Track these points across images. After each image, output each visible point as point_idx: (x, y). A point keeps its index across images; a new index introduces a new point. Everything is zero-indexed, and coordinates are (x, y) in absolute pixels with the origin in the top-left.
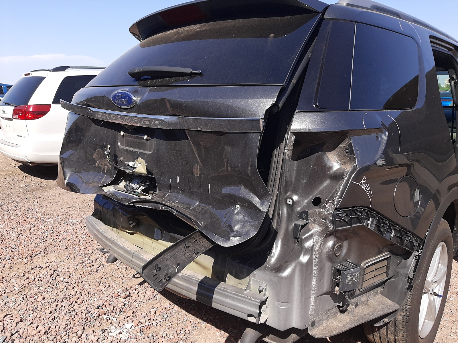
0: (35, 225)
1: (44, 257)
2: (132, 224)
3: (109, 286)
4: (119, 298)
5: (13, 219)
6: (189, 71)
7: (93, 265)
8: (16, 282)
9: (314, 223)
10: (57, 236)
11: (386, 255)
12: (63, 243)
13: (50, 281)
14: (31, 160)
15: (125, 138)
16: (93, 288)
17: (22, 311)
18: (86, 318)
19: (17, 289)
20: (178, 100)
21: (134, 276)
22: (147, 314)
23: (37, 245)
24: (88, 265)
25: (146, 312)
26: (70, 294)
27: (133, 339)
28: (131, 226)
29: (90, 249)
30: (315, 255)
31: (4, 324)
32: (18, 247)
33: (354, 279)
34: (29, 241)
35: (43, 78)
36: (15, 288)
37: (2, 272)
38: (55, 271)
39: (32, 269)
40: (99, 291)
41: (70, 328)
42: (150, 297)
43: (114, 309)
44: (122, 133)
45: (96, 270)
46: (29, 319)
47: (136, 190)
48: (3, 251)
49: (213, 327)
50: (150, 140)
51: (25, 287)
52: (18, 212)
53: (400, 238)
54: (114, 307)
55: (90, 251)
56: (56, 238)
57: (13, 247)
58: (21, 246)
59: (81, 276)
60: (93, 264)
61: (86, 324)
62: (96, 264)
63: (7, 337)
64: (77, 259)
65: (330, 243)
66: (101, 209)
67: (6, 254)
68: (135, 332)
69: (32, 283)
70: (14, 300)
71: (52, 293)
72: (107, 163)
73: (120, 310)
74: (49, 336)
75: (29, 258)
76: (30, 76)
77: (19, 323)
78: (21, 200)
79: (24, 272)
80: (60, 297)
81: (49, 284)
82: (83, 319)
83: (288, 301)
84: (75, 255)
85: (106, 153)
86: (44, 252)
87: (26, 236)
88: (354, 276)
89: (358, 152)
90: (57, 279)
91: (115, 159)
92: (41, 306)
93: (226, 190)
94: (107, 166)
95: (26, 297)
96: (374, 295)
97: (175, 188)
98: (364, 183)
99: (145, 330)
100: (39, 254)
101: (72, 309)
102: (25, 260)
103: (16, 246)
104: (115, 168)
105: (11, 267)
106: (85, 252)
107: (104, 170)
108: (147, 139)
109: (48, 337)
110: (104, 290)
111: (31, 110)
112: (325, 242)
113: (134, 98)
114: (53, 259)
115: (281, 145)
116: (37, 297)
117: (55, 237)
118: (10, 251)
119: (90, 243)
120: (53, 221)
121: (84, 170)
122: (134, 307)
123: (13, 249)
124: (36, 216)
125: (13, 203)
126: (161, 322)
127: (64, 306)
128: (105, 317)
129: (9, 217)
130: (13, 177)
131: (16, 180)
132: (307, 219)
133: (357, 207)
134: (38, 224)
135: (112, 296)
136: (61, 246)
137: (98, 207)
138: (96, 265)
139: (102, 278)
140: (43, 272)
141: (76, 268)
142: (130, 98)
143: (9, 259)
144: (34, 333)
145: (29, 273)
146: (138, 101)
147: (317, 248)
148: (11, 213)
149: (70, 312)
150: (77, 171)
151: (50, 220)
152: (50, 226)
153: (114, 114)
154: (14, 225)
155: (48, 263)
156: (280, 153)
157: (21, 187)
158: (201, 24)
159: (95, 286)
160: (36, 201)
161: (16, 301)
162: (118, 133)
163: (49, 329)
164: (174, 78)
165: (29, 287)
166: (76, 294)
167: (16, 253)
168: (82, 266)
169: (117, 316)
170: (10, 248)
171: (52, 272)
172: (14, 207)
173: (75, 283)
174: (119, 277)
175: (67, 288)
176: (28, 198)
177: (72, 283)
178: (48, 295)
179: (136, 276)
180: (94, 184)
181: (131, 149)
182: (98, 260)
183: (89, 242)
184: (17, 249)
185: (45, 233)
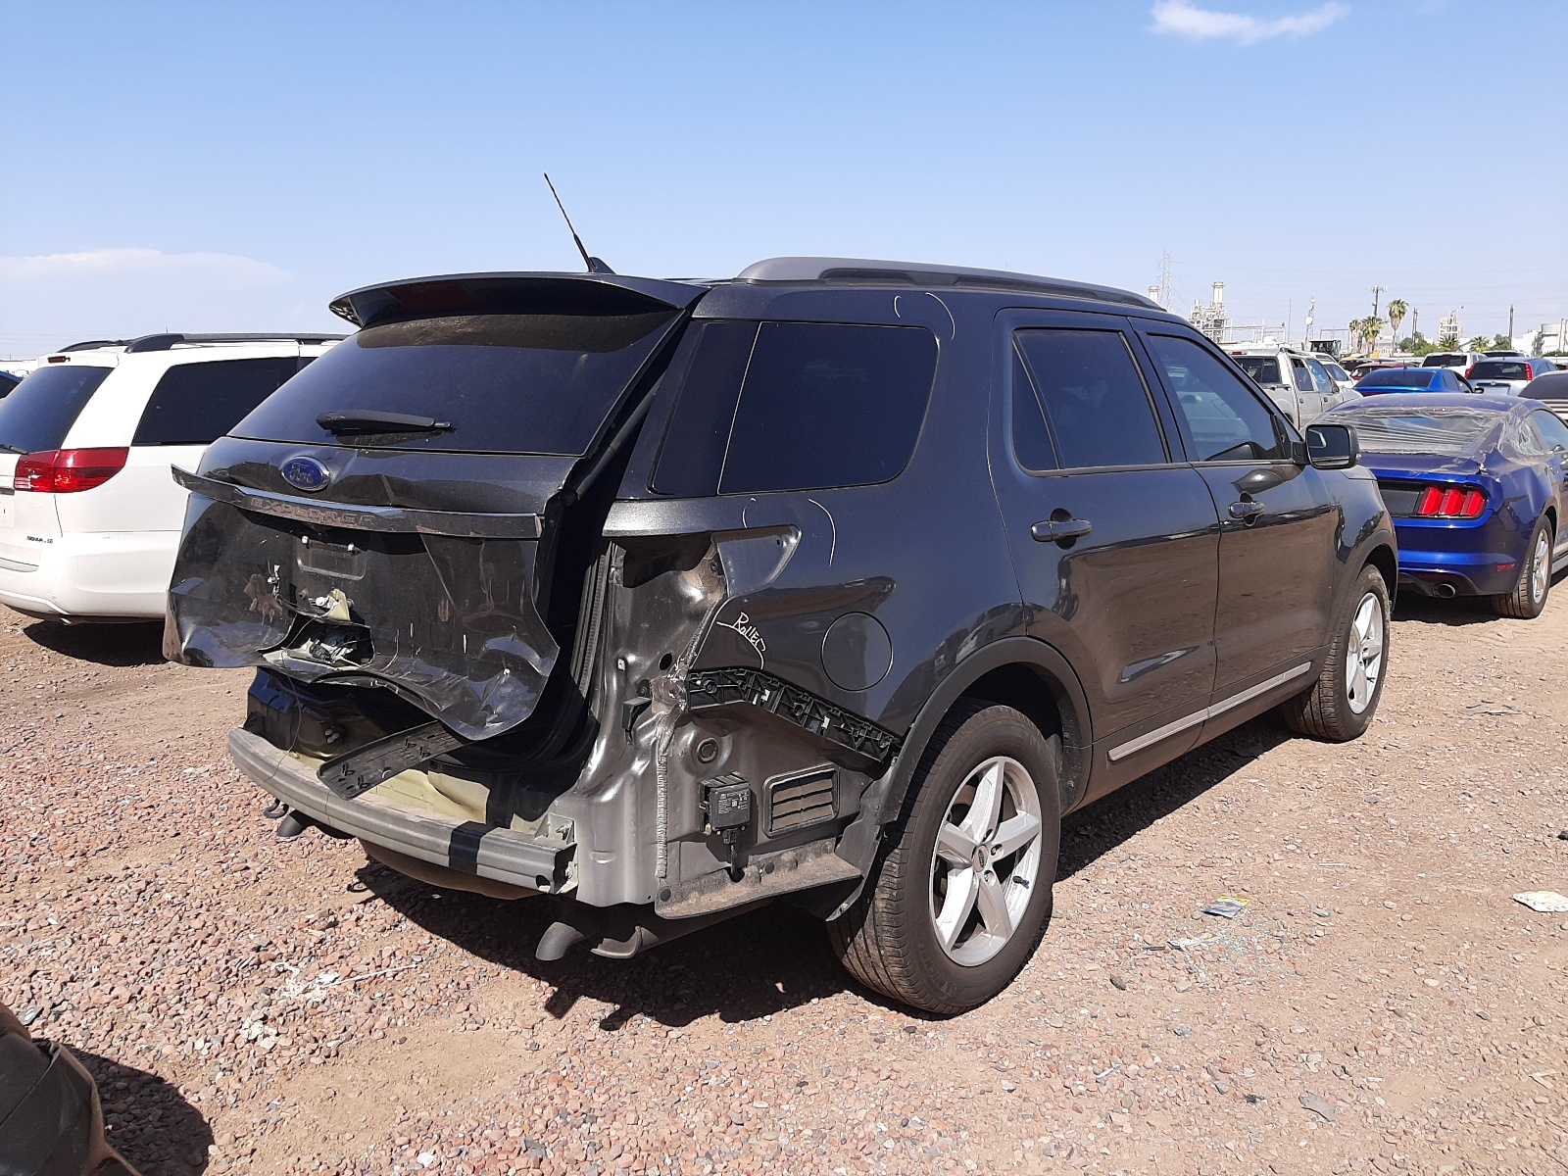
0: (88, 785)
1: (119, 856)
2: (330, 736)
3: (286, 910)
4: (310, 930)
5: (24, 770)
6: (428, 422)
7: (247, 868)
8: (52, 909)
9: (659, 701)
10: (151, 807)
11: (826, 767)
12: (169, 822)
13: (139, 904)
14: (69, 610)
15: (311, 550)
16: (247, 914)
17: (73, 963)
18: (228, 968)
19: (53, 922)
20: (406, 478)
21: (350, 888)
22: (374, 959)
23: (97, 830)
24: (233, 868)
25: (371, 955)
26: (190, 928)
27: (336, 1003)
28: (329, 741)
29: (240, 835)
30: (659, 760)
31: (32, 988)
32: (45, 835)
33: (734, 804)
34: (76, 821)
35: (106, 371)
36: (50, 920)
37: (11, 891)
38: (148, 883)
39: (89, 881)
40: (260, 919)
41: (190, 989)
42: (385, 925)
43: (295, 951)
44: (305, 539)
45: (254, 878)
46: (90, 976)
47: (333, 657)
48: (7, 846)
49: (524, 975)
50: (359, 552)
51: (74, 918)
52: (38, 753)
53: (847, 732)
54: (295, 948)
55: (240, 837)
56: (149, 814)
57: (34, 835)
58: (54, 832)
59: (216, 891)
60: (247, 864)
61: (227, 981)
62: (256, 864)
63: (43, 1009)
64: (205, 857)
65: (689, 737)
66: (264, 711)
67: (16, 852)
68: (341, 989)
69: (92, 908)
70: (50, 943)
71: (143, 929)
72: (274, 604)
73: (311, 953)
74: (139, 1004)
75: (78, 859)
76: (67, 363)
77: (69, 984)
78: (43, 720)
79: (69, 888)
80: (166, 934)
81: (135, 910)
82: (221, 970)
83: (611, 849)
84: (201, 847)
85: (270, 580)
86: (119, 844)
87: (65, 810)
88: (734, 798)
89: (732, 570)
90: (154, 900)
91: (290, 593)
92: (117, 952)
93: (492, 644)
94: (273, 608)
95: (80, 938)
96: (818, 855)
97: (406, 648)
98: (742, 625)
99: (367, 987)
100: (105, 849)
101: (194, 955)
102: (70, 864)
103: (41, 833)
104: (292, 613)
105: (34, 879)
106: (227, 841)
107: (267, 616)
108: (353, 552)
109: (137, 1008)
110: (273, 917)
111: (70, 463)
112: (676, 735)
113: (326, 473)
114: (142, 859)
115: (602, 559)
116: (106, 935)
117: (146, 811)
118: (28, 846)
119: (240, 822)
120: (137, 773)
121: (224, 619)
122: (346, 946)
123: (34, 840)
124: (89, 761)
125: (22, 729)
126: (406, 971)
127: (176, 951)
128: (274, 965)
129: (13, 765)
130: (13, 660)
131: (22, 667)
132: (648, 694)
133: (732, 668)
134: (96, 782)
135: (294, 929)
136: (162, 830)
137: (258, 708)
138: (255, 867)
139: (270, 894)
140: (119, 887)
141: (203, 874)
142: (318, 471)
143: (27, 863)
144: (107, 1001)
145: (83, 889)
146: (334, 476)
147: (663, 745)
148: (19, 755)
149: (188, 960)
150: (208, 621)
151: (129, 770)
152: (129, 785)
153: (287, 502)
154: (29, 785)
155: (128, 868)
156: (600, 574)
157: (40, 686)
158: (470, 317)
159: (251, 910)
160: (87, 722)
161: (55, 947)
162: (298, 539)
163: (139, 993)
164: (402, 435)
165: (84, 919)
166: (204, 926)
167: (43, 849)
168: (220, 870)
169: (301, 965)
170: (25, 838)
171: (142, 885)
172: (25, 740)
173: (201, 906)
174: (312, 890)
175: (181, 918)
176: (62, 716)
177: (194, 905)
178: (133, 933)
179: (355, 888)
180: (244, 649)
181: (324, 572)
182: (260, 856)
183: (239, 820)
184: (44, 840)
185: (116, 800)
